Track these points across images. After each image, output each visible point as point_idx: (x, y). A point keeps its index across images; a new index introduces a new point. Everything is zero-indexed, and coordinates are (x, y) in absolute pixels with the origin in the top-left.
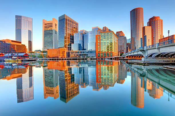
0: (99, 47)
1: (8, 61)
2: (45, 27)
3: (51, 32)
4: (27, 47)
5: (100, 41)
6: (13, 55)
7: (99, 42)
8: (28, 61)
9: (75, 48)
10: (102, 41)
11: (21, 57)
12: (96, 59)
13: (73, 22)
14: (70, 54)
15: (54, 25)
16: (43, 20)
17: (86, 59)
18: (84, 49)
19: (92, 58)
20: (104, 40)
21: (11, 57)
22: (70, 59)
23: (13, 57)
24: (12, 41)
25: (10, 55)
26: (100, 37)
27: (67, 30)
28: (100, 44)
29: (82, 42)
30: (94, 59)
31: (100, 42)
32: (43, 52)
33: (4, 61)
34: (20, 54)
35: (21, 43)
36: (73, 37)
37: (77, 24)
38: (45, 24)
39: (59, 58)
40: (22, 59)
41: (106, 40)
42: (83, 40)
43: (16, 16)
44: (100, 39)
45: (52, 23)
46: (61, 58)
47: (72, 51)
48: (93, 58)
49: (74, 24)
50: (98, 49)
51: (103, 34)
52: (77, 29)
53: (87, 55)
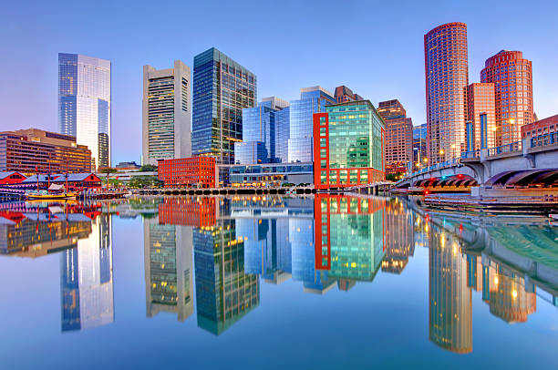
0: (323, 151)
1: (36, 199)
2: (152, 90)
3: (169, 105)
4: (95, 154)
5: (327, 132)
6: (52, 178)
7: (323, 137)
8: (100, 197)
9: (244, 154)
10: (335, 134)
11: (77, 185)
12: (314, 191)
13: (240, 73)
14: (232, 174)
15: (178, 83)
16: (146, 67)
17: (282, 192)
18: (273, 160)
19: (301, 188)
20: (342, 131)
21: (45, 186)
22: (232, 192)
23: (53, 187)
24: (49, 135)
25: (42, 177)
26: (327, 121)
27: (222, 97)
28: (327, 143)
29: (268, 137)
30: (308, 191)
31: (327, 137)
32: (145, 169)
33: (24, 198)
34: (73, 177)
36: (240, 121)
37: (252, 79)
38: (151, 80)
39: (195, 186)
40: (80, 193)
41: (348, 128)
42: (271, 128)
43: (60, 54)
44: (327, 126)
45: (172, 77)
46: (203, 190)
47: (235, 165)
48: (305, 188)
49: (244, 80)
50: (323, 159)
51: (336, 110)
52: (252, 94)
53: (285, 178)
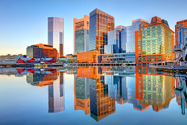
0: (140, 47)
1: (37, 66)
2: (76, 27)
3: (82, 32)
5: (141, 39)
6: (42, 60)
7: (139, 41)
8: (55, 66)
9: (108, 50)
10: (145, 40)
11: (48, 62)
12: (135, 65)
13: (107, 17)
14: (102, 58)
15: (85, 24)
16: (74, 19)
17: (121, 65)
18: (120, 51)
19: (129, 63)
20: (148, 38)
21: (39, 62)
22: (101, 65)
23: (42, 62)
25: (39, 59)
26: (141, 34)
27: (100, 27)
28: (141, 44)
29: (118, 42)
30: (133, 65)
31: (141, 41)
32: (74, 56)
33: (34, 66)
34: (47, 59)
35: (52, 47)
36: (107, 36)
37: (112, 19)
38: (76, 23)
39: (88, 63)
40: (49, 64)
41: (151, 36)
43: (48, 18)
44: (141, 36)
45: (83, 22)
46: (91, 64)
47: (104, 54)
48: (131, 63)
49: (109, 20)
50: (139, 51)
51: (146, 29)
52: (112, 24)
53: (124, 59)
